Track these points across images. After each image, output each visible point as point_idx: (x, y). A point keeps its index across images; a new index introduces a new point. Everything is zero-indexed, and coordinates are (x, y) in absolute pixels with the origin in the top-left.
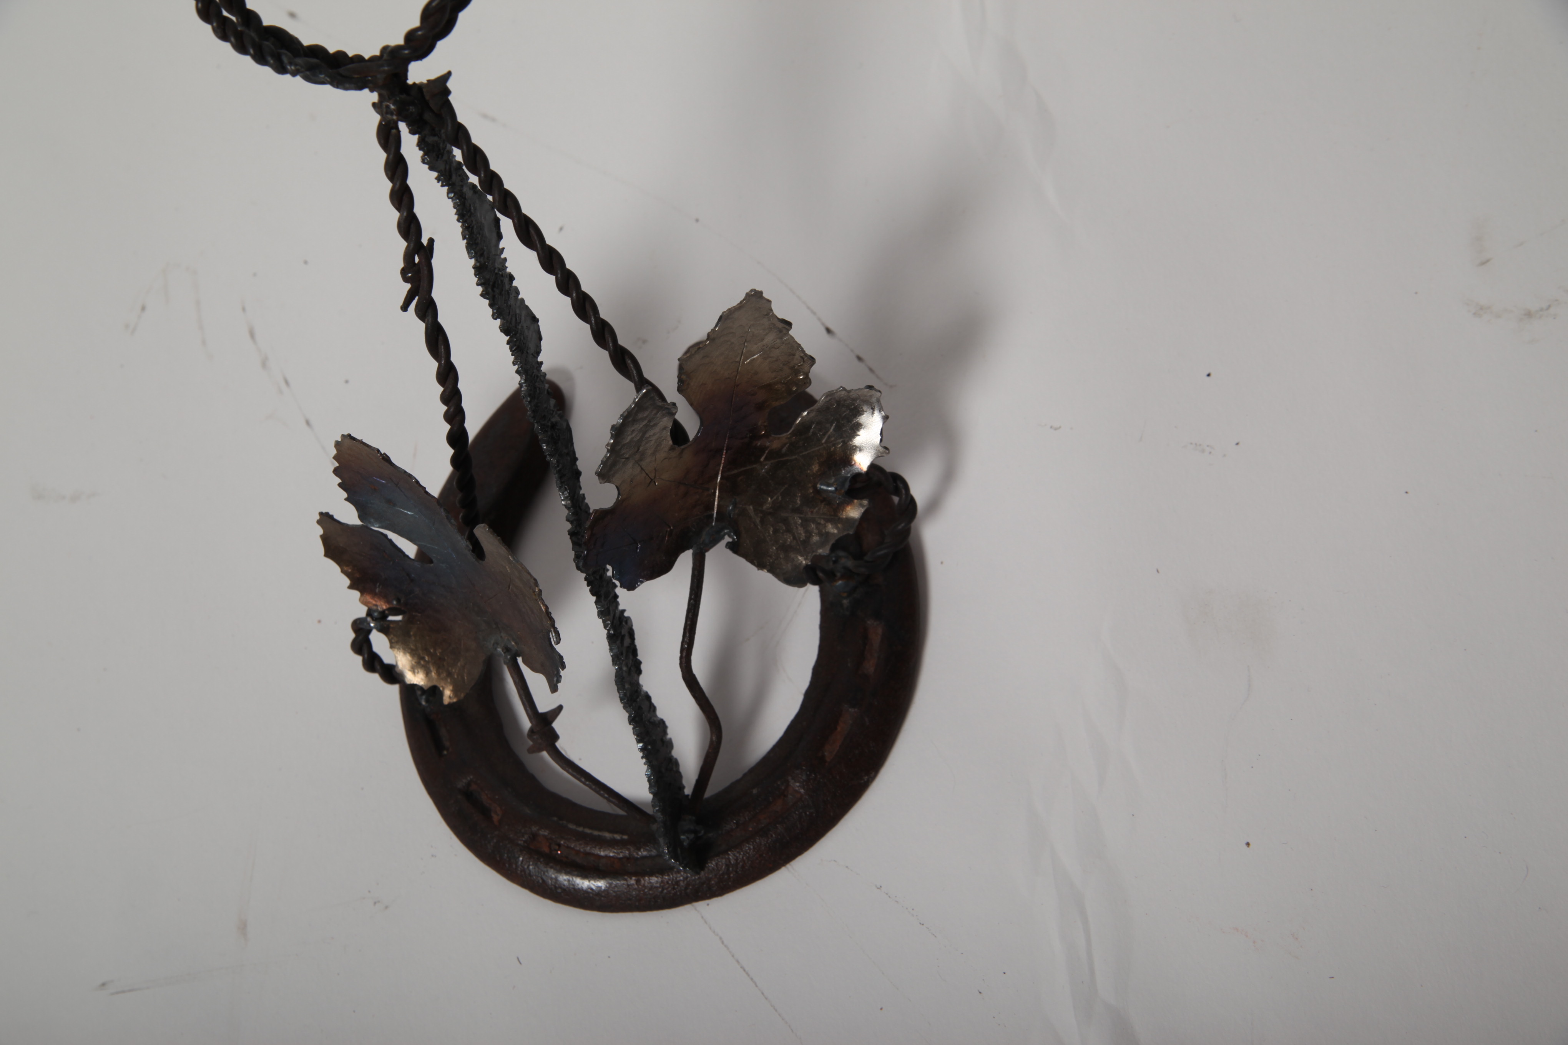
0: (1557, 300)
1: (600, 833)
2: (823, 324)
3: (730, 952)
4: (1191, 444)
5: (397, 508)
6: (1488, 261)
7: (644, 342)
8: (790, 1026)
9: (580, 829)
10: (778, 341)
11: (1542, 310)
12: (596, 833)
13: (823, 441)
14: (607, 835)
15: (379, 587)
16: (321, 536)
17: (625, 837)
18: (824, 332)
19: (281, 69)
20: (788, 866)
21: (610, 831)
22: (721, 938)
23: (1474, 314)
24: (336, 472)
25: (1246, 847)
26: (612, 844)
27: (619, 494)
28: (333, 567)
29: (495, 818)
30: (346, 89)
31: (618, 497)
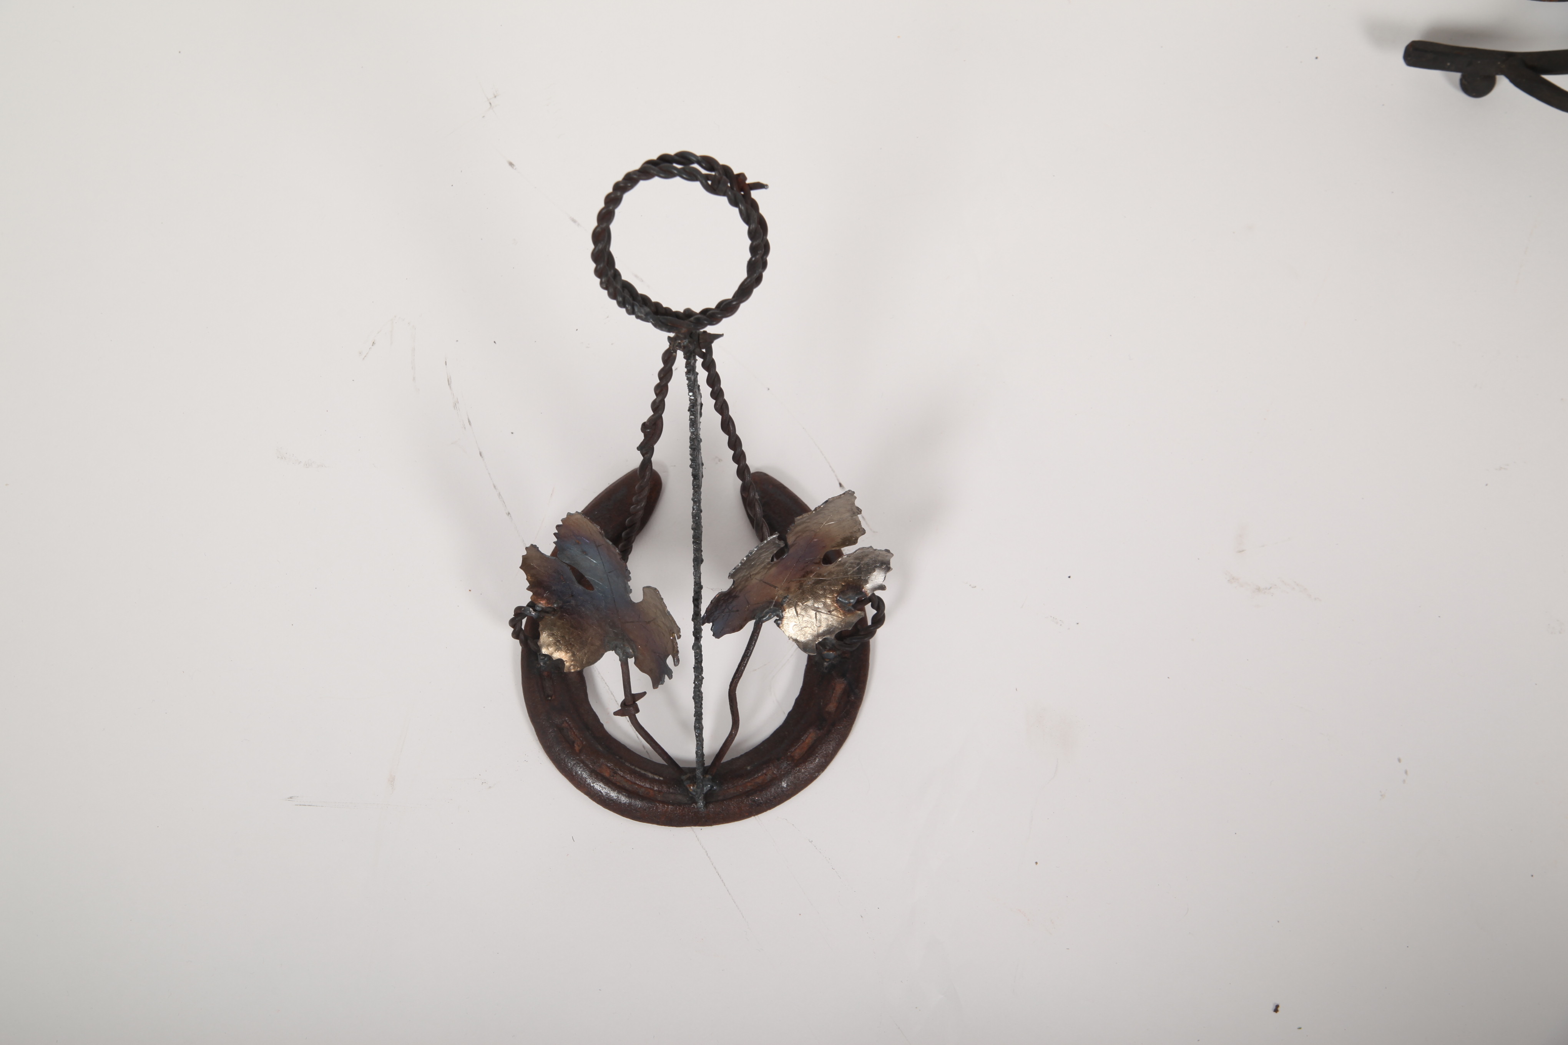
0: (1276, 585)
1: (646, 773)
2: (838, 480)
3: (711, 862)
4: (1051, 617)
5: (587, 556)
6: (1243, 551)
7: (720, 460)
8: (742, 914)
9: (633, 767)
10: (850, 517)
11: (1266, 589)
12: (643, 772)
13: (849, 574)
14: (650, 775)
15: (547, 593)
16: (523, 556)
17: (661, 778)
18: (838, 485)
19: (631, 312)
20: (756, 816)
21: (652, 773)
22: (706, 852)
23: (1229, 581)
24: (558, 527)
25: (1035, 864)
26: (653, 781)
27: (733, 584)
28: (523, 575)
29: (577, 748)
30: (662, 330)
31: (732, 586)
